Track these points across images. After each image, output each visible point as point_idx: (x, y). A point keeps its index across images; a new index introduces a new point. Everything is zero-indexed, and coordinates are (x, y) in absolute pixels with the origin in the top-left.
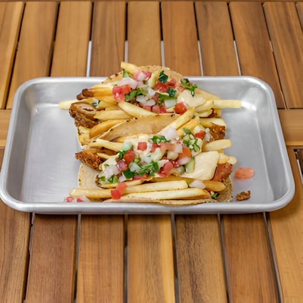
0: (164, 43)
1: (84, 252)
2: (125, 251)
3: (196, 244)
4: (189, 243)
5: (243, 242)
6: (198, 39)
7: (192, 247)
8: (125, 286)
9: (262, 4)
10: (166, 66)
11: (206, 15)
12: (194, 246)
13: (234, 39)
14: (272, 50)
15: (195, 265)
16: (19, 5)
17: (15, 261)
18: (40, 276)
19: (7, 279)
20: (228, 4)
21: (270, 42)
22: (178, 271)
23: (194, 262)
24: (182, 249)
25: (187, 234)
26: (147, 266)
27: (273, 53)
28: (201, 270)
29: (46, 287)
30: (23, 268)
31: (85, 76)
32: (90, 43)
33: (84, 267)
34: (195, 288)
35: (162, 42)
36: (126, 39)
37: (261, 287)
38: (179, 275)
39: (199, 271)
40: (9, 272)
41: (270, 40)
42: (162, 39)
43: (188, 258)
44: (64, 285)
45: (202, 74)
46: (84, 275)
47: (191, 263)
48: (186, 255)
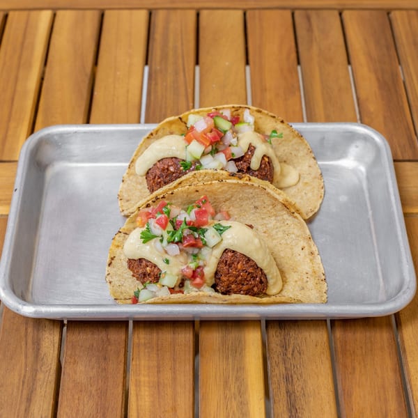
0: (251, 70)
1: (138, 363)
2: (196, 361)
3: (296, 351)
4: (286, 349)
5: (362, 348)
6: (299, 63)
7: (290, 356)
8: (195, 412)
9: (388, 14)
10: (253, 105)
11: (310, 29)
12: (292, 355)
13: (349, 63)
14: (402, 78)
15: (294, 381)
16: (46, 16)
17: (41, 376)
18: (76, 397)
19: (29, 400)
20: (340, 14)
21: (400, 68)
22: (271, 390)
23: (292, 377)
24: (276, 359)
25: (282, 337)
26: (226, 382)
27: (404, 83)
28: (302, 388)
29: (85, 413)
30: (53, 385)
31: (139, 122)
32: (147, 69)
33: (138, 384)
34: (293, 414)
35: (248, 68)
36: (197, 63)
37: (386, 412)
38: (271, 395)
39: (299, 389)
40: (32, 391)
41: (400, 63)
42: (247, 63)
43: (284, 371)
44: (110, 409)
45: (305, 120)
46: (137, 395)
47: (288, 379)
48: (282, 367)
